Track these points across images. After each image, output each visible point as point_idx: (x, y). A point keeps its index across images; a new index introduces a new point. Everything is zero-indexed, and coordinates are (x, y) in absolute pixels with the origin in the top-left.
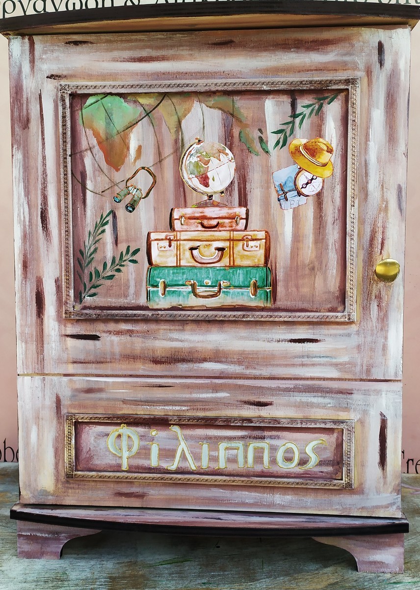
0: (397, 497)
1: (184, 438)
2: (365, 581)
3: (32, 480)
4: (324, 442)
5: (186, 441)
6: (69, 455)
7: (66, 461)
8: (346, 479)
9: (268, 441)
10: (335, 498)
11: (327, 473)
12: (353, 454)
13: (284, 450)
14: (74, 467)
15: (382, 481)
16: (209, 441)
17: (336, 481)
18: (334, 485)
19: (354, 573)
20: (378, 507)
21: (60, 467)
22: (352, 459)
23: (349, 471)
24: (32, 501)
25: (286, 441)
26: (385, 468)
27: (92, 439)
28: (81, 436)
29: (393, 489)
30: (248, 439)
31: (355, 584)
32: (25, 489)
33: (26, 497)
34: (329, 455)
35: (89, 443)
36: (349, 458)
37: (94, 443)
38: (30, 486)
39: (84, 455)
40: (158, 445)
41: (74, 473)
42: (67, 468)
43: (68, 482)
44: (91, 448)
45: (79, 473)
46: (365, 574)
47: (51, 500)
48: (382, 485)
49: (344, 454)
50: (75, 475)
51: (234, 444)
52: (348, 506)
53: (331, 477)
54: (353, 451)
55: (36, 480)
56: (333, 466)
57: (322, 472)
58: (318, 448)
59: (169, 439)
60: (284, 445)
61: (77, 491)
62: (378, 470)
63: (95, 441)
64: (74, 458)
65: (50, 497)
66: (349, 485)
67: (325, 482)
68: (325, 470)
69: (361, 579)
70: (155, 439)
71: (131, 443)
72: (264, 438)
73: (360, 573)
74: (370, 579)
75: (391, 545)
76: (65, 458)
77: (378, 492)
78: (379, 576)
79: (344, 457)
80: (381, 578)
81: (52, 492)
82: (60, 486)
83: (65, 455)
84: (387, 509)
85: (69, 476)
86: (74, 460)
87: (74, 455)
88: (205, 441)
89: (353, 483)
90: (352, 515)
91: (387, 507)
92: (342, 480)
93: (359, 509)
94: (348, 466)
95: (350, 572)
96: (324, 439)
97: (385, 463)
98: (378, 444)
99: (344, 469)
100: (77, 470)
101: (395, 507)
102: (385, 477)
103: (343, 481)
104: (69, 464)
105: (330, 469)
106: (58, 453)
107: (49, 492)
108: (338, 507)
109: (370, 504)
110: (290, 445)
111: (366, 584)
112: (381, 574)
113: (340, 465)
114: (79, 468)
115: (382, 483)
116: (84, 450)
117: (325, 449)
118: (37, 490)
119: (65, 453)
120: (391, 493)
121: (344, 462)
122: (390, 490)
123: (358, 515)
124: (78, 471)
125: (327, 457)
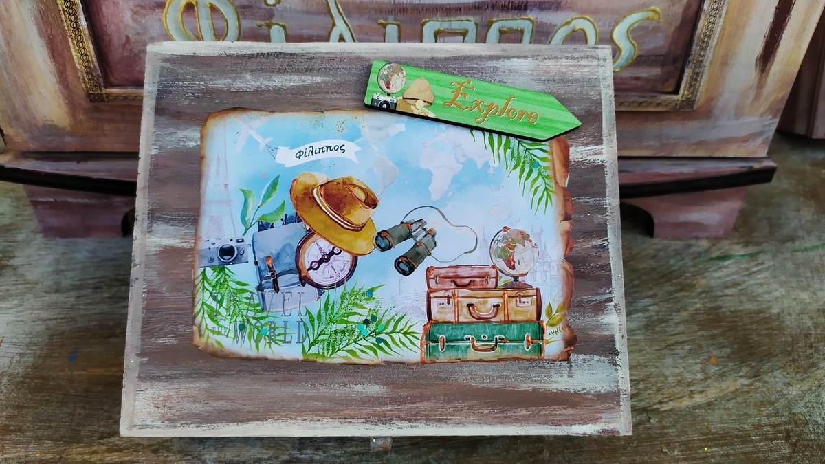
0: (771, 121)
1: (343, 10)
2: (670, 257)
3: (17, 106)
4: (656, 17)
5: (348, 17)
6: (81, 52)
7: (78, 66)
8: (686, 93)
9: (532, 15)
10: (652, 128)
11: (647, 80)
12: (714, 42)
13: (564, 35)
14: (101, 80)
15: (752, 93)
16: (400, 17)
17: (664, 97)
18: (659, 105)
19: (648, 240)
20: (728, 141)
21: (71, 78)
22: (710, 53)
23: (696, 77)
24: (33, 146)
25: (573, 15)
26: (767, 68)
27: (128, 17)
28: (99, 10)
29: (769, 108)
30: (489, 11)
31: (653, 263)
32: (10, 124)
33: (18, 139)
34: (659, 42)
35: (121, 25)
36: (705, 49)
37: (135, 26)
38: (17, 118)
39: (116, 53)
40: (284, 27)
41: (104, 92)
42: (84, 82)
43: (96, 109)
44: (130, 36)
45: (115, 91)
46: (665, 242)
47: (70, 143)
48: (749, 101)
49: (696, 41)
50: (108, 95)
51: (456, 24)
52: (673, 141)
53: (654, 87)
54: (717, 36)
55: (26, 107)
56: (663, 65)
57: (637, 79)
58: (639, 28)
59: (308, 12)
60: (568, 23)
61: (122, 126)
62: (752, 74)
63: (135, 21)
64: (94, 59)
65: (68, 139)
66: (689, 102)
67: (642, 100)
68: (645, 75)
69: (662, 254)
70: (275, 12)
71: (221, 24)
72: (526, 9)
73: (655, 240)
74: (678, 252)
75: (722, 199)
76: (76, 61)
77: (739, 113)
78: (690, 246)
79: (694, 47)
80: (694, 249)
81: (69, 129)
82: (82, 117)
83: (74, 53)
84: (745, 144)
85: (95, 99)
86: (96, 64)
87: (93, 52)
88: (391, 19)
89: (697, 99)
90: (675, 155)
91: (745, 140)
92: (676, 92)
93: (693, 144)
94: (696, 67)
95: (640, 238)
96: (658, 9)
97: (772, 57)
98: (770, 17)
99: (688, 72)
100: (109, 84)
101: (760, 140)
102: (761, 85)
103: (679, 97)
104: (87, 73)
105: (656, 71)
106: (57, 50)
107: (63, 129)
108: (652, 143)
109: (713, 135)
110: (580, 24)
111: (672, 262)
112: (693, 242)
113: (679, 64)
114: (112, 80)
115: (752, 98)
116: (115, 41)
117: (656, 30)
118: (36, 126)
119: (73, 50)
120: (762, 115)
121: (691, 58)
122: (762, 109)
123: (688, 154)
124: (113, 86)
125: (655, 48)
